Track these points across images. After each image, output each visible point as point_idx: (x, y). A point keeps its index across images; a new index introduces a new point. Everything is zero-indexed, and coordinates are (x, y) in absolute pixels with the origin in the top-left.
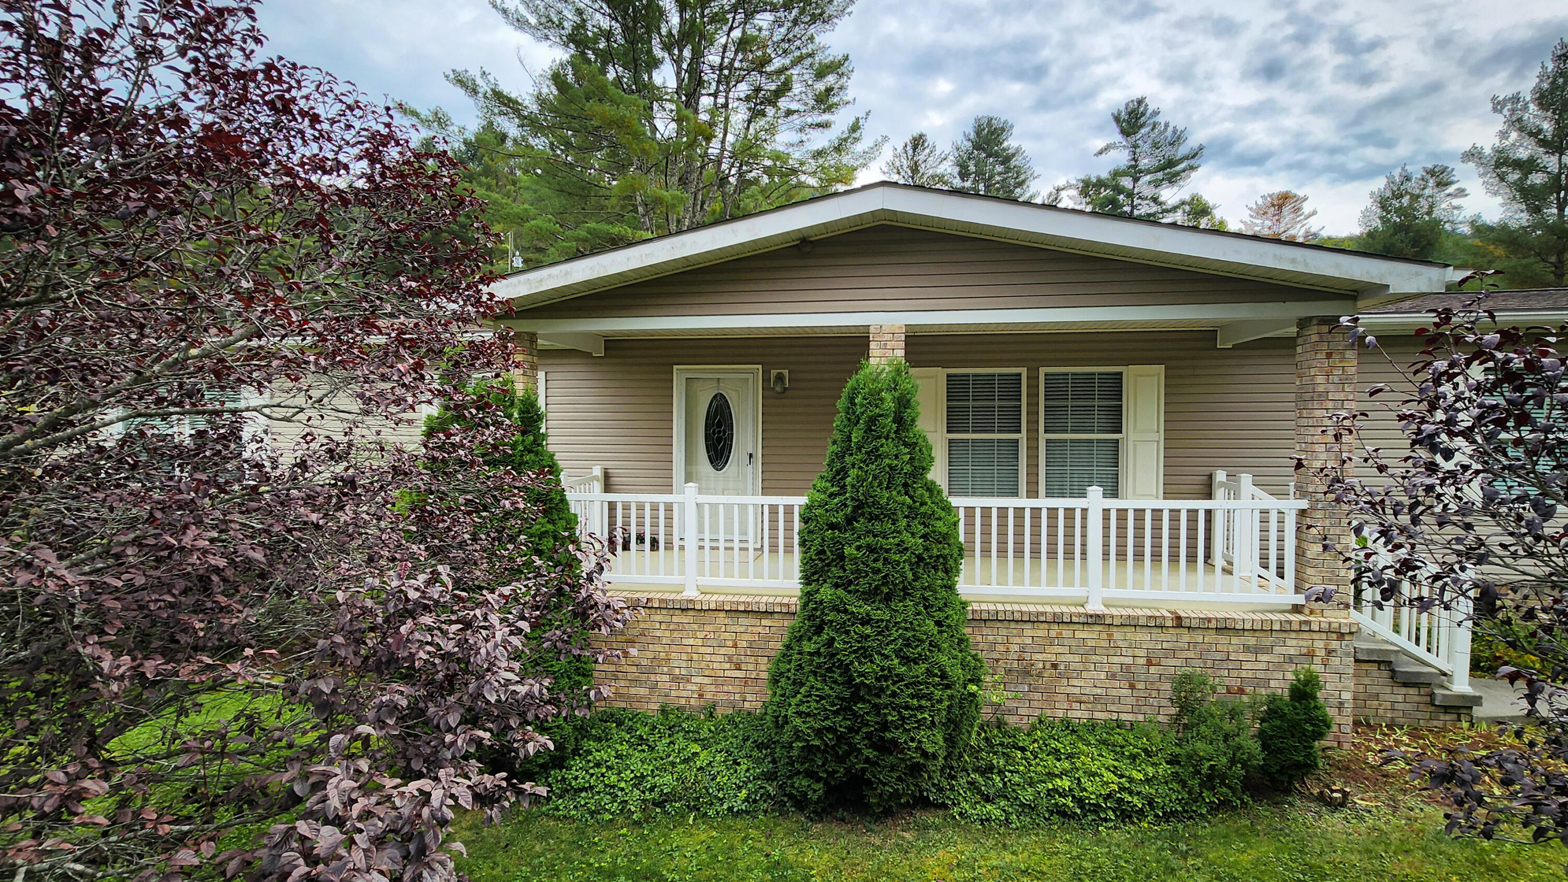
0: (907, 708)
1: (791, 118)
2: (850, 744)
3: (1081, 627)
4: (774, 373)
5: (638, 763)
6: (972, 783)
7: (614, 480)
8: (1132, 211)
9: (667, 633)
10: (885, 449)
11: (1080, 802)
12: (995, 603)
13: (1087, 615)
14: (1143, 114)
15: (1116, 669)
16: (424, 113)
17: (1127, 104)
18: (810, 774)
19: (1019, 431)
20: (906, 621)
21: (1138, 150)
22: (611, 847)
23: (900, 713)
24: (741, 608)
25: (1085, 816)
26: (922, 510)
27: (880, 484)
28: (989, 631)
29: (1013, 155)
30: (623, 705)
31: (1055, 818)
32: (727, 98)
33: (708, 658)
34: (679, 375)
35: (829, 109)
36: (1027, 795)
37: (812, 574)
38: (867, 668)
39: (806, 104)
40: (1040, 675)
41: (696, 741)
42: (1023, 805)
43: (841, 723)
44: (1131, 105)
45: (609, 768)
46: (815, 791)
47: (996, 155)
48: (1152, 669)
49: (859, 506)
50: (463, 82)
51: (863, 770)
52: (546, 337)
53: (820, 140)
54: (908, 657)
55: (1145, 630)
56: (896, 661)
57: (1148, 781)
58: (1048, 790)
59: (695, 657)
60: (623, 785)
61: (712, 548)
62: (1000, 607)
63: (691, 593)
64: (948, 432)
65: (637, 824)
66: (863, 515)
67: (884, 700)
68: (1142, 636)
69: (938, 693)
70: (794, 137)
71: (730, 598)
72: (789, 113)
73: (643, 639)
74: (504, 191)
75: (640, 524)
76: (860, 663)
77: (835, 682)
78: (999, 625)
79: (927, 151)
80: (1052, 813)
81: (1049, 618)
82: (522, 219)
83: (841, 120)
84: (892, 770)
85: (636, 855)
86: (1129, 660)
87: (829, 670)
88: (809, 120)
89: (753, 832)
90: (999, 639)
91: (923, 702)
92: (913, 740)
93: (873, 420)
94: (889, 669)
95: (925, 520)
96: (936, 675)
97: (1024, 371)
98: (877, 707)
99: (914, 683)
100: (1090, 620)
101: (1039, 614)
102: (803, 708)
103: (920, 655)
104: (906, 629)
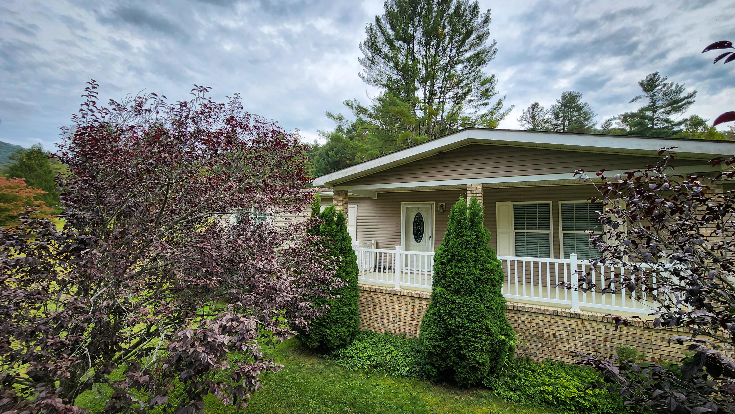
0: (470, 341)
1: (471, 103)
2: (447, 354)
3: (567, 319)
4: (440, 204)
5: (370, 351)
6: (506, 382)
7: (380, 245)
8: (653, 127)
9: (388, 303)
10: (464, 233)
11: (557, 399)
12: (525, 304)
13: (570, 313)
14: (657, 80)
15: (587, 341)
16: (335, 116)
17: (647, 77)
18: (432, 365)
19: (549, 229)
20: (471, 305)
21: (655, 98)
22: (355, 380)
23: (467, 343)
24: (416, 296)
25: (559, 406)
26: (481, 259)
27: (462, 246)
28: (522, 316)
29: (583, 107)
30: (372, 329)
31: (543, 404)
32: (443, 99)
33: (403, 314)
34: (404, 206)
35: (488, 97)
36: (531, 391)
37: (436, 283)
38: (453, 322)
39: (477, 97)
40: (547, 339)
41: (394, 346)
42: (528, 395)
43: (443, 344)
44: (650, 77)
45: (360, 351)
46: (433, 372)
47: (573, 108)
48: (607, 344)
49: (453, 256)
50: (349, 104)
51: (453, 366)
52: (351, 192)
53: (484, 110)
54: (471, 320)
55: (602, 323)
56: (466, 321)
57: (595, 395)
58: (541, 391)
59: (398, 314)
60: (363, 358)
61: (411, 273)
62: (527, 306)
63: (397, 288)
64: (515, 229)
65: (366, 373)
66: (454, 259)
67: (460, 336)
68: (600, 326)
69: (484, 337)
70: (473, 110)
71: (412, 292)
72: (471, 101)
73: (380, 305)
74: (364, 141)
75: (385, 262)
76: (450, 320)
77: (441, 327)
78: (526, 314)
79: (539, 110)
80: (542, 402)
81: (551, 313)
82: (367, 150)
83: (493, 102)
84: (464, 368)
85: (363, 384)
86: (594, 338)
87: (439, 321)
88: (479, 103)
89: (408, 384)
90: (527, 320)
91: (477, 340)
92: (472, 355)
93: (459, 221)
94: (463, 324)
95: (483, 262)
96: (484, 329)
97: (551, 203)
98: (457, 339)
99: (473, 331)
100: (572, 316)
101: (545, 310)
102: (429, 336)
103: (477, 319)
104: (471, 308)
